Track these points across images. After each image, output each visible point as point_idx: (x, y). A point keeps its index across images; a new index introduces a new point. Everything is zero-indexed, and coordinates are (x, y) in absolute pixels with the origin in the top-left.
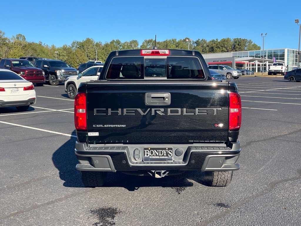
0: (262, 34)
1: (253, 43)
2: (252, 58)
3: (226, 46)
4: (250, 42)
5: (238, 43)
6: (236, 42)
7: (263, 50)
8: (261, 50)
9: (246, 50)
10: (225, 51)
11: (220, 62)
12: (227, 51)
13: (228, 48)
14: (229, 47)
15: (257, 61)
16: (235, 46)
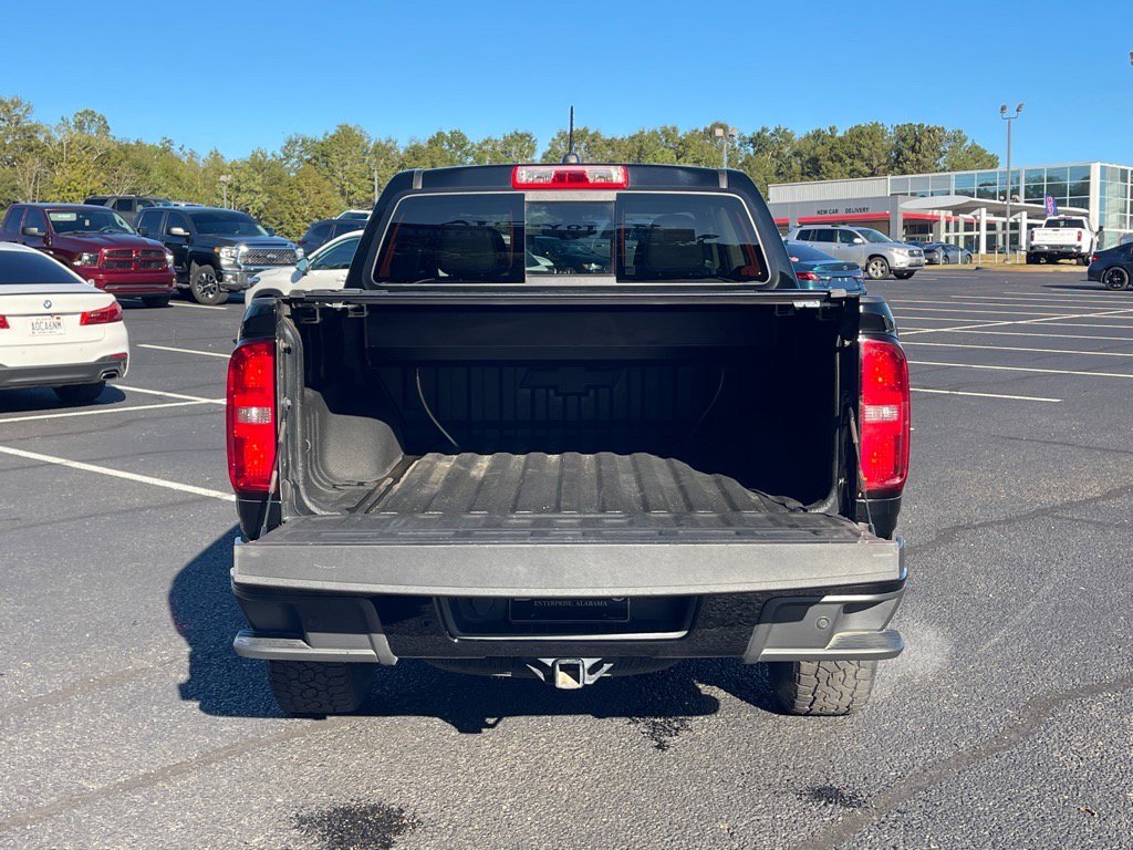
0: (1003, 109)
1: (969, 143)
2: (965, 199)
3: (866, 152)
4: (958, 138)
5: (912, 142)
6: (904, 140)
7: (1008, 167)
8: (1002, 167)
9: (943, 170)
10: (861, 174)
11: (842, 213)
12: (872, 174)
13: (875, 163)
14: (879, 157)
15: (984, 210)
16: (900, 153)
